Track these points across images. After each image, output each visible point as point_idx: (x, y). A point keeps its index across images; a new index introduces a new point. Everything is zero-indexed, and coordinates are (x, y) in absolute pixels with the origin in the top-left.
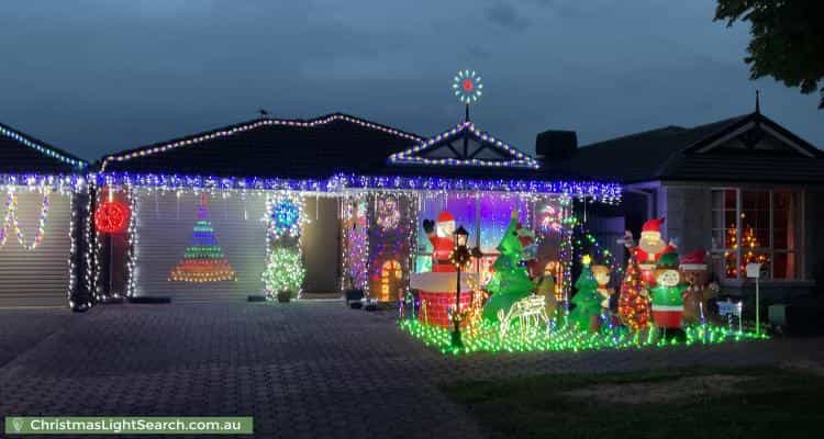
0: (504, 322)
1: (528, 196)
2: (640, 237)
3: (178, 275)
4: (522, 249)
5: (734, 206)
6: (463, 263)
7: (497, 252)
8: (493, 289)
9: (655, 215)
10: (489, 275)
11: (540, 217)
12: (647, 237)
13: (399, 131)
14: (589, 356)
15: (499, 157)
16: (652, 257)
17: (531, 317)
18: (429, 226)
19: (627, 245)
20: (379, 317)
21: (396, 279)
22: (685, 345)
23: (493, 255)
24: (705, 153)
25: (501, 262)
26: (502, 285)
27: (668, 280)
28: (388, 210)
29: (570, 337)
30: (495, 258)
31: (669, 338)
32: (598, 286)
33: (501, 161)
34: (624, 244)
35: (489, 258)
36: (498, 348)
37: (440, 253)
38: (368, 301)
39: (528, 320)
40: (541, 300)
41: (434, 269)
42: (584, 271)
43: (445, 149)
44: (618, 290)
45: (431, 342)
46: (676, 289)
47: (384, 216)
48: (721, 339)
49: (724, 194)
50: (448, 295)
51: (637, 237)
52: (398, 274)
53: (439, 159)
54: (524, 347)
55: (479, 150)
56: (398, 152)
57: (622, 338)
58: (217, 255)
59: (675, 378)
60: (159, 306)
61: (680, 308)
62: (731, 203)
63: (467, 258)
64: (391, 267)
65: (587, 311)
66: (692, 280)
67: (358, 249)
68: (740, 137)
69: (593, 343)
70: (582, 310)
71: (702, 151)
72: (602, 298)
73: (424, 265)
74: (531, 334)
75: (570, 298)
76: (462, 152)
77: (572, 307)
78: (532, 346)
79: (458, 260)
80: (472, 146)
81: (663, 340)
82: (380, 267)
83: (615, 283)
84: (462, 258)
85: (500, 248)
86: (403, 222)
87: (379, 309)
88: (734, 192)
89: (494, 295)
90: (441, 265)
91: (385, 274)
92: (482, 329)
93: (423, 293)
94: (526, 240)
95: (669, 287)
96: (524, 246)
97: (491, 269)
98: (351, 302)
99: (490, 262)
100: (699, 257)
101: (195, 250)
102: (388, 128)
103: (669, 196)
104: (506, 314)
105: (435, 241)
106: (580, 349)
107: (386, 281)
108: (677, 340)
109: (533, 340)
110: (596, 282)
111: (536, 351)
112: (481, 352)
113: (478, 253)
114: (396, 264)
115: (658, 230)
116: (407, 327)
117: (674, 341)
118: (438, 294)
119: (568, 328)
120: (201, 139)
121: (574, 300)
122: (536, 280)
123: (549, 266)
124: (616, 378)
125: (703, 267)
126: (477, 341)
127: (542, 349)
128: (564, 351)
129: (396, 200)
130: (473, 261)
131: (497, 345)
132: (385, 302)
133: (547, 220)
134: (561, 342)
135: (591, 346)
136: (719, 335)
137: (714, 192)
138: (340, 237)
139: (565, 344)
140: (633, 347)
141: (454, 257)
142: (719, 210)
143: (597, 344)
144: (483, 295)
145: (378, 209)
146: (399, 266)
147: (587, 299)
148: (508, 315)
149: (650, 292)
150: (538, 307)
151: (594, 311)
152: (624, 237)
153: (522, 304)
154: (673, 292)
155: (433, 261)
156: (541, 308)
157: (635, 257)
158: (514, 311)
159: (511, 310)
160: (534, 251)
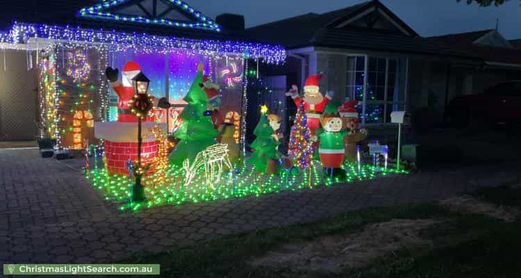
0: (189, 170)
1: (211, 52)
4: (207, 100)
5: (363, 69)
6: (145, 112)
7: (184, 102)
8: (179, 137)
10: (178, 123)
12: (309, 90)
15: (185, 19)
16: (312, 107)
17: (216, 164)
18: (113, 74)
19: (293, 97)
20: (68, 166)
21: (88, 129)
23: (181, 106)
24: (342, 28)
25: (188, 112)
26: (189, 132)
27: (332, 127)
28: (78, 62)
29: (250, 181)
30: (182, 109)
31: (334, 178)
32: (273, 132)
33: (187, 23)
34: (290, 97)
35: (178, 109)
36: (183, 200)
37: (125, 103)
38: (60, 149)
39: (213, 168)
40: (225, 148)
41: (120, 120)
42: (262, 118)
43: (136, 8)
44: (287, 135)
45: (111, 195)
46: (340, 134)
47: (74, 68)
48: (372, 175)
49: (356, 59)
52: (90, 124)
53: (129, 16)
55: (167, 11)
56: (87, 7)
57: (294, 178)
61: (343, 151)
62: (360, 65)
64: (83, 117)
65: (264, 155)
66: (353, 126)
67: (51, 96)
69: (272, 186)
70: (260, 155)
71: (340, 26)
76: (151, 12)
78: (216, 193)
79: (138, 109)
80: (161, 8)
81: (329, 180)
82: (71, 116)
84: (143, 108)
85: (187, 99)
87: (72, 158)
88: (364, 58)
89: (179, 143)
90: (126, 115)
91: (77, 123)
92: (169, 176)
94: (211, 92)
95: (334, 132)
96: (209, 97)
97: (179, 118)
98: (43, 150)
99: (178, 112)
105: (120, 90)
106: (261, 193)
107: (78, 130)
108: (340, 179)
109: (215, 186)
110: (270, 128)
111: (220, 198)
113: (164, 103)
116: (92, 177)
117: (337, 180)
118: (123, 144)
119: (247, 171)
121: (253, 146)
122: (220, 129)
123: (229, 115)
125: (356, 115)
126: (162, 191)
127: (227, 197)
128: (248, 196)
129: (85, 52)
130: (161, 111)
131: (182, 195)
132: (77, 150)
133: (227, 71)
134: (243, 187)
135: (270, 189)
136: (369, 172)
137: (349, 58)
138: (37, 90)
139: (247, 189)
140: (306, 188)
141: (134, 106)
142: (352, 71)
143: (275, 187)
144: (168, 144)
145: (66, 61)
146: (91, 116)
147: (264, 144)
148: (194, 164)
149: (319, 138)
150: (221, 154)
151: (270, 155)
152: (291, 90)
153: (207, 152)
154: (337, 137)
155: (120, 111)
156: (224, 155)
157: (303, 107)
158: (199, 160)
159: (196, 160)
160: (219, 101)
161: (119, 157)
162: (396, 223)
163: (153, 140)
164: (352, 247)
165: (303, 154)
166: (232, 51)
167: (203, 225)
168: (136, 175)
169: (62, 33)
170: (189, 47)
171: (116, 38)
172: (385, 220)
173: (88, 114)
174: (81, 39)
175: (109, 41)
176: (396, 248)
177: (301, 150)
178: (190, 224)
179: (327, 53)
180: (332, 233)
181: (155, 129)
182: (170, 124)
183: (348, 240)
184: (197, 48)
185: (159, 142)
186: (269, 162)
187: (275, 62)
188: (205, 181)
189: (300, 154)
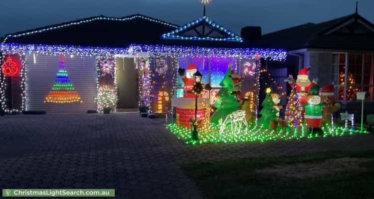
0: (222, 125)
1: (236, 55)
2: (297, 78)
3: (49, 99)
4: (233, 85)
5: (344, 62)
6: (199, 92)
7: (220, 86)
8: (216, 107)
9: (303, 67)
10: (216, 99)
11: (243, 68)
12: (300, 78)
13: (170, 24)
14: (270, 145)
15: (221, 36)
16: (303, 89)
17: (237, 122)
18: (182, 72)
19: (289, 83)
20: (156, 122)
21: (166, 102)
22: (323, 137)
23: (218, 88)
24: (329, 35)
25: (222, 92)
26: (222, 104)
27: (314, 102)
28: (161, 64)
29: (259, 133)
30: (219, 90)
31: (314, 134)
32: (274, 105)
33: (223, 38)
34: (287, 82)
35: (216, 90)
36: (219, 141)
37: (188, 87)
38: (150, 113)
39: (236, 124)
40: (243, 113)
41: (185, 96)
42: (267, 96)
43: (193, 31)
44: (284, 107)
45: (181, 137)
46: (319, 107)
47: (159, 68)
48: (342, 134)
49: (339, 56)
50: (192, 110)
51: (295, 78)
52: (167, 99)
53: (189, 37)
54: (234, 140)
55: (211, 32)
56: (166, 33)
57: (287, 133)
58: (71, 89)
59: (323, 160)
60: (40, 116)
61: (321, 117)
62: (342, 61)
63: (201, 89)
64: (163, 95)
65: (268, 118)
66: (328, 101)
67: (146, 83)
68: (347, 26)
69: (272, 137)
70: (265, 119)
71: (327, 33)
72: (276, 112)
73: (180, 94)
74: (237, 131)
75: (258, 112)
76: (201, 33)
77: (259, 116)
78: (237, 139)
79: (196, 90)
80: (207, 31)
81: (311, 135)
82: (157, 94)
83: (284, 103)
84: (198, 90)
85: (222, 84)
86: (169, 70)
87: (157, 117)
88: (345, 55)
89: (217, 110)
90: (188, 93)
91: (160, 98)
92: (211, 129)
93: (178, 109)
94: (235, 80)
95: (315, 105)
96: (235, 83)
97: (216, 96)
98: (142, 113)
99: (216, 92)
100: (330, 89)
101: (58, 86)
102: (164, 22)
103: (310, 57)
104: (223, 121)
105: (185, 80)
106: (264, 140)
107: (161, 102)
108: (319, 135)
109: (237, 135)
110: (273, 102)
111: (240, 141)
112: (209, 143)
113: (208, 87)
114: (166, 93)
115: (306, 74)
116: (169, 128)
117: (316, 135)
118: (186, 110)
119: (258, 128)
120: (62, 26)
121: (261, 112)
122: (241, 102)
123: (247, 94)
124: (288, 160)
125: (332, 94)
126: (207, 136)
127: (243, 141)
128: (256, 141)
129: (165, 59)
130: (206, 92)
131: (218, 138)
132: (160, 114)
133: (246, 70)
134: (254, 136)
135: (271, 138)
136: (340, 131)
137: (334, 55)
138: (138, 80)
139: (256, 137)
140: (294, 139)
141: (194, 89)
142: (336, 64)
143: (274, 137)
144: (211, 110)
145: (155, 64)
146: (168, 94)
147: (269, 112)
148: (225, 121)
149: (304, 108)
150: (241, 117)
151: (272, 119)
152: (288, 78)
153: (232, 115)
154: (316, 108)
155: (184, 92)
156: (243, 117)
157: (295, 89)
158: (228, 119)
159: (226, 119)
160: (240, 85)
161: (184, 117)
162: (347, 159)
163: (203, 108)
164: (315, 168)
165: (295, 119)
166: (250, 54)
167: (229, 153)
168: (194, 126)
169: (155, 49)
170: (223, 53)
171: (182, 50)
172: (341, 157)
174: (164, 52)
175: (178, 52)
176: (341, 170)
177: (293, 116)
178: (222, 152)
180: (305, 162)
181: (204, 101)
182: (210, 100)
183: (313, 165)
184: (228, 53)
185: (205, 109)
186: (271, 123)
187: (279, 60)
188: (231, 132)
189: (293, 119)
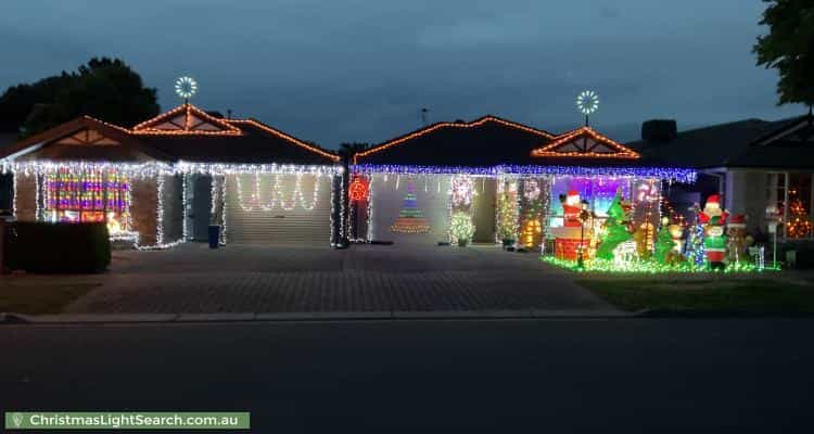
1: (629, 178)
2: (705, 206)
3: (395, 228)
4: (623, 214)
5: (783, 185)
7: (607, 215)
8: (604, 238)
9: (724, 191)
10: (601, 230)
11: (638, 193)
12: (710, 207)
15: (610, 150)
17: (627, 254)
18: (562, 198)
19: (695, 211)
20: (526, 256)
21: (537, 233)
22: (725, 273)
23: (604, 217)
24: (766, 146)
26: (610, 236)
27: (715, 233)
28: (532, 187)
30: (605, 220)
32: (674, 238)
33: (611, 153)
35: (601, 220)
37: (569, 215)
38: (518, 246)
40: (634, 244)
41: (566, 225)
42: (663, 227)
43: (571, 146)
44: (686, 240)
46: (719, 238)
47: (529, 192)
48: (750, 270)
49: (776, 177)
50: (576, 240)
52: (538, 229)
53: (567, 152)
55: (595, 146)
56: (538, 148)
58: (419, 216)
60: (386, 247)
61: (722, 250)
63: (587, 217)
64: (534, 224)
69: (665, 270)
71: (764, 143)
72: (674, 244)
76: (583, 148)
80: (590, 144)
82: (526, 224)
83: (685, 236)
85: (608, 213)
86: (542, 194)
87: (526, 251)
88: (783, 175)
89: (604, 241)
90: (570, 222)
91: (529, 229)
93: (559, 240)
94: (625, 207)
95: (716, 237)
96: (625, 211)
97: (601, 227)
98: (506, 247)
100: (740, 219)
101: (405, 212)
102: (526, 127)
103: (734, 178)
105: (566, 207)
107: (531, 233)
110: (672, 235)
112: (595, 271)
113: (593, 216)
115: (718, 201)
116: (547, 260)
123: (643, 226)
129: (537, 181)
132: (529, 247)
133: (642, 194)
137: (770, 175)
140: (690, 272)
142: (773, 188)
143: (668, 270)
144: (597, 240)
145: (524, 187)
146: (539, 224)
150: (631, 247)
153: (621, 246)
154: (717, 240)
155: (564, 221)
156: (634, 248)
160: (632, 214)
161: (566, 248)
166: (647, 175)
170: (611, 174)
171: (560, 171)
173: (537, 223)
174: (537, 173)
175: (555, 173)
177: (695, 251)
179: (743, 172)
184: (617, 174)
186: (666, 256)
187: (687, 182)
189: (694, 254)
